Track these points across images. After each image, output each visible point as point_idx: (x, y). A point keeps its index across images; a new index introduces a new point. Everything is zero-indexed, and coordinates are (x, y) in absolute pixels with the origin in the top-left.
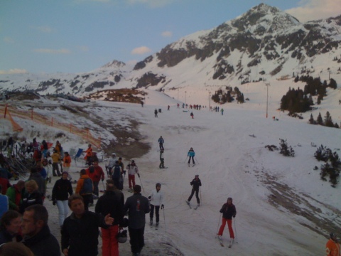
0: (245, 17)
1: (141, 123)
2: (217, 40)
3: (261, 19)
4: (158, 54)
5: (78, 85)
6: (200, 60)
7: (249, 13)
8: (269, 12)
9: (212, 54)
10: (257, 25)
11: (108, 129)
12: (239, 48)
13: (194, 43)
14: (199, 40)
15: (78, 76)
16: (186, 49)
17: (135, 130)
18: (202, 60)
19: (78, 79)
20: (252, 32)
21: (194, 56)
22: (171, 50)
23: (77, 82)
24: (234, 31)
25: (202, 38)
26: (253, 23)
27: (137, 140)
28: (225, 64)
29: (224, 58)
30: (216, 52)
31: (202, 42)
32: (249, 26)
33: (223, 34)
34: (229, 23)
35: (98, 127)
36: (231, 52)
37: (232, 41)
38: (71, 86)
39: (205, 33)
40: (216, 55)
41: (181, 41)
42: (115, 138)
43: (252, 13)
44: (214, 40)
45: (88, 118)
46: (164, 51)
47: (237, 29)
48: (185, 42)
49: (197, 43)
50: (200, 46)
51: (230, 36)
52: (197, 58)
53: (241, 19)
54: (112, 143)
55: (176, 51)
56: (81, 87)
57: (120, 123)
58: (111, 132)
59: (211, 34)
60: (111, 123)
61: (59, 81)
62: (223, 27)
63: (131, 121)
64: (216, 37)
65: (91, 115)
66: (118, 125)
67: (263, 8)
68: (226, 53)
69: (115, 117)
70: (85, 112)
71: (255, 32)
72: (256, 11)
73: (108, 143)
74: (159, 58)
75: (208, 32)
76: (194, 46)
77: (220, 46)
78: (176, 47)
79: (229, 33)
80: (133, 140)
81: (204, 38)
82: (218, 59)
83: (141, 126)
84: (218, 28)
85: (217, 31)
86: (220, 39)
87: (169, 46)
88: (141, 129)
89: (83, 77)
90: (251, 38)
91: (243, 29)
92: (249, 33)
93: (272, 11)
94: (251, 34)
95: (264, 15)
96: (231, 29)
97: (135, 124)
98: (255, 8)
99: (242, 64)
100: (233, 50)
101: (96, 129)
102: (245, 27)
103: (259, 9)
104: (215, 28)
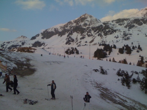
0: (79, 19)
1: (31, 60)
2: (67, 28)
3: (86, 20)
4: (42, 33)
5: (5, 46)
6: (60, 36)
7: (80, 17)
8: (89, 17)
9: (65, 34)
10: (84, 22)
11: (13, 62)
12: (77, 32)
13: (57, 29)
14: (60, 28)
15: (5, 42)
16: (54, 31)
17: (28, 63)
18: (61, 36)
19: (4, 44)
20: (82, 25)
21: (58, 35)
22: (47, 32)
23: (4, 45)
24: (74, 25)
25: (61, 27)
26: (82, 21)
27: (28, 67)
28: (71, 38)
29: (70, 35)
30: (67, 33)
31: (61, 29)
32: (81, 23)
33: (70, 25)
34: (72, 21)
35: (8, 61)
36: (73, 33)
37: (73, 29)
38: (1, 47)
39: (62, 25)
40: (67, 34)
41: (52, 28)
42: (16, 66)
43: (82, 17)
44: (66, 28)
46: (44, 32)
47: (75, 24)
48: (54, 28)
49: (58, 29)
50: (60, 30)
51: (73, 27)
52: (59, 36)
53: (78, 20)
54: (14, 68)
55: (50, 32)
56: (6, 47)
57: (21, 59)
58: (15, 63)
59: (65, 25)
60: (15, 59)
62: (70, 23)
63: (27, 59)
64: (67, 27)
65: (5, 56)
66: (19, 60)
67: (86, 16)
68: (71, 34)
69: (18, 57)
71: (83, 25)
72: (83, 17)
73: (12, 68)
74: (42, 35)
75: (64, 24)
76: (57, 30)
77: (68, 30)
78: (50, 31)
79: (72, 25)
80: (27, 67)
81: (62, 27)
82: (68, 36)
83: (31, 61)
84: (68, 23)
85: (67, 24)
86: (68, 28)
87: (46, 30)
88: (31, 63)
89: (7, 43)
90: (82, 28)
91: (78, 24)
92: (80, 26)
93: (90, 17)
94: (81, 26)
95: (87, 18)
96: (73, 24)
97: (28, 60)
98: (83, 15)
99: (78, 38)
100: (74, 32)
101: (6, 62)
102: (79, 23)
103: (85, 16)
104: (67, 23)
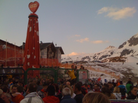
1: (132, 69)
4: (128, 41)
11: (119, 72)
15: (96, 54)
17: (130, 72)
19: (96, 55)
27: (133, 76)
35: (115, 71)
38: (93, 58)
42: (124, 76)
45: (109, 68)
46: (131, 39)
54: (123, 77)
56: (97, 58)
57: (123, 70)
58: (121, 73)
60: (119, 70)
61: (89, 57)
63: (127, 69)
65: (109, 67)
69: (120, 67)
70: (107, 66)
73: (122, 77)
74: (129, 42)
78: (137, 37)
80: (132, 76)
83: (132, 70)
87: (133, 37)
88: (133, 71)
89: (98, 54)
97: (129, 70)
101: (114, 72)
